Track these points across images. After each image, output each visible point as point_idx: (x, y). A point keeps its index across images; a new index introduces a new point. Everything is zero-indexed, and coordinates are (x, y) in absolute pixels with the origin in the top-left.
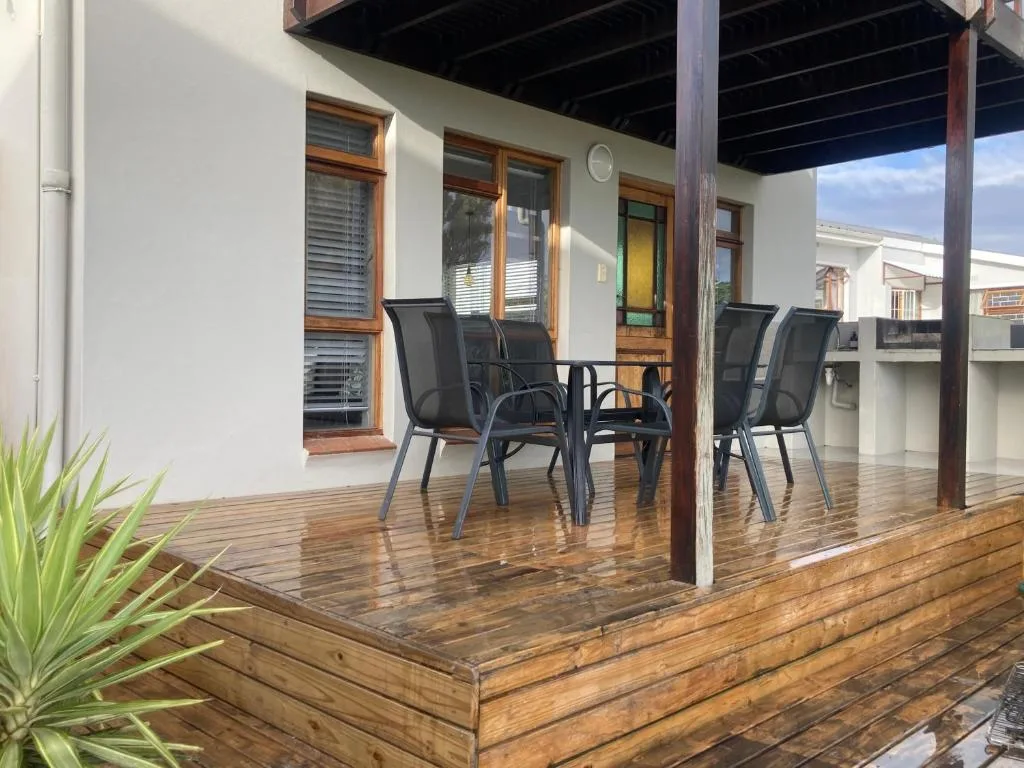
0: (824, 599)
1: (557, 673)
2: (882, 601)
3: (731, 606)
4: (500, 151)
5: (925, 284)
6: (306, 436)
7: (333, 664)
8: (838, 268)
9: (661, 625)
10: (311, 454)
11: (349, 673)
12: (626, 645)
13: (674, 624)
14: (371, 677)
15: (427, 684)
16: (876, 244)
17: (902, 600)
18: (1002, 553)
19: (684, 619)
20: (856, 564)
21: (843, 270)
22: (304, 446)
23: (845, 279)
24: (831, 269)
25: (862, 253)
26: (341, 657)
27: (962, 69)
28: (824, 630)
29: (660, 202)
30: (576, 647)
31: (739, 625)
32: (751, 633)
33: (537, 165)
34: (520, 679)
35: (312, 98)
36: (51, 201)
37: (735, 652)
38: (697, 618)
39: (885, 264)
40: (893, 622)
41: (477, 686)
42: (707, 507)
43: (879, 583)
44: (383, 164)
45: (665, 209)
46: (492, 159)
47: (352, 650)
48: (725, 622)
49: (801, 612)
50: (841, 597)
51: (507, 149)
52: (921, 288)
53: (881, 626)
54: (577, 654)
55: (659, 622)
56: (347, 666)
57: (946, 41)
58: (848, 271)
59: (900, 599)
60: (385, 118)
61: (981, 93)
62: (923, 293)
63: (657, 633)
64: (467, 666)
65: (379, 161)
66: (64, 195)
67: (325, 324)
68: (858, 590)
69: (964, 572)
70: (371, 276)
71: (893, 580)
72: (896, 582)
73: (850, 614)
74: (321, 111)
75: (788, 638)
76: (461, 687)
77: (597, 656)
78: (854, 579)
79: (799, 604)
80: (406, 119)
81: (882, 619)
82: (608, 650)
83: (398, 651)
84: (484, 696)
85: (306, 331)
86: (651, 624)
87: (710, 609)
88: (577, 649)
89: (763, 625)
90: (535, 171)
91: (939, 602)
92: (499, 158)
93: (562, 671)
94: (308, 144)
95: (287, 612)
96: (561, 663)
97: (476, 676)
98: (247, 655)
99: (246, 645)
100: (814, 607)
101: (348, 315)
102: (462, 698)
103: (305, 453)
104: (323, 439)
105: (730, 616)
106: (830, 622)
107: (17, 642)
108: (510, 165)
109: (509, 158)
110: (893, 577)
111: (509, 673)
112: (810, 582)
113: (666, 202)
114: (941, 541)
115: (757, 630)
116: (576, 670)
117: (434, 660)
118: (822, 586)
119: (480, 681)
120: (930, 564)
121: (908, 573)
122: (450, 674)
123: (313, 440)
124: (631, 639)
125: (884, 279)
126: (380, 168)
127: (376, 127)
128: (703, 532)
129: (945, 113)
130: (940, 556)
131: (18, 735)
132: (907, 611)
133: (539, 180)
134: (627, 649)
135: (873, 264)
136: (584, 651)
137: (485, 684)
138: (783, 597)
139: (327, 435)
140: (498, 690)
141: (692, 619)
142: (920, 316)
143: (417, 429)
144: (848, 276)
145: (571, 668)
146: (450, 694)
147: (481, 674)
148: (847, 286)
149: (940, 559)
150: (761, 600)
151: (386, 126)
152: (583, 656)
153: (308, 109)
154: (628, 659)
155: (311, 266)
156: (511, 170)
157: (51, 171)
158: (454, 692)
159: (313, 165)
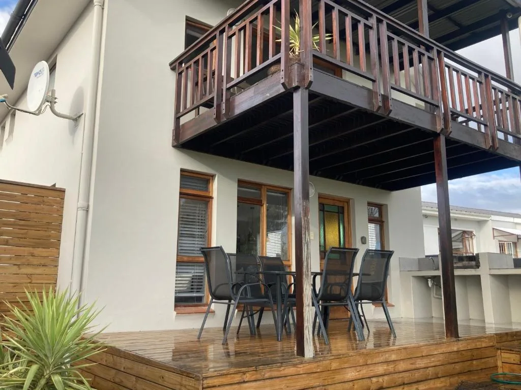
0: (370, 369)
1: (236, 382)
2: (406, 374)
3: (318, 366)
4: (263, 186)
5: (518, 239)
6: (176, 306)
7: (160, 381)
8: (468, 231)
9: (284, 370)
10: (177, 314)
11: (165, 384)
12: (267, 375)
13: (291, 370)
14: (170, 383)
15: (187, 383)
16: (489, 219)
17: (417, 375)
18: (483, 360)
19: (295, 368)
20: (387, 356)
21: (471, 232)
22: (175, 310)
23: (473, 237)
24: (464, 232)
25: (481, 223)
26: (163, 378)
27: (439, 152)
28: (372, 383)
29: (341, 204)
30: (244, 373)
31: (324, 374)
32: (331, 379)
33: (282, 191)
34: (220, 382)
35: (182, 171)
36: (81, 213)
37: (323, 386)
38: (302, 369)
39: (493, 229)
40: (413, 385)
41: (202, 382)
42: (309, 327)
43: (402, 366)
44: (212, 194)
45: (343, 208)
46: (260, 190)
47: (167, 374)
48: (316, 372)
49: (357, 373)
50: (381, 369)
51: (266, 185)
52: (516, 240)
53: (406, 386)
54: (245, 376)
55: (282, 368)
56: (164, 381)
57: (432, 142)
58: (474, 233)
59: (416, 375)
60: (213, 176)
61: (448, 161)
62: (517, 244)
63: (282, 372)
64: (199, 375)
65: (211, 193)
66: (85, 211)
67: (185, 259)
68: (391, 368)
69: (458, 367)
70: (207, 238)
71: (411, 365)
72: (413, 367)
73: (386, 378)
74: (186, 175)
75: (351, 384)
76: (196, 383)
77: (253, 378)
78: (387, 362)
79: (356, 370)
80: (221, 176)
81: (406, 382)
82: (259, 376)
83: (179, 372)
84: (205, 386)
85: (177, 262)
86: (279, 368)
87: (308, 366)
88: (245, 374)
89: (336, 376)
90: (280, 194)
91: (442, 379)
92: (263, 190)
93: (238, 382)
94: (180, 188)
95: (147, 363)
96: (237, 378)
97: (201, 378)
98: (134, 382)
99: (134, 378)
100: (364, 372)
101: (197, 255)
102: (196, 386)
103: (175, 313)
104: (183, 308)
105: (318, 370)
106: (374, 380)
107: (48, 343)
108: (267, 191)
109: (267, 189)
110: (412, 364)
111: (215, 379)
112: (361, 361)
113: (344, 204)
114: (441, 351)
115: (334, 378)
116: (244, 382)
117: (190, 374)
118: (368, 363)
119: (203, 381)
120: (433, 361)
121: (421, 363)
122: (193, 378)
123: (179, 308)
124: (270, 373)
125: (494, 237)
126: (211, 195)
127: (210, 179)
128: (308, 336)
129: (435, 170)
130: (441, 357)
131: (47, 377)
132: (422, 381)
133: (283, 197)
134: (268, 377)
135: (488, 229)
136: (247, 375)
137: (205, 382)
138: (346, 365)
139: (185, 306)
140: (210, 385)
141: (299, 369)
142: (517, 256)
143: (214, 300)
144: (474, 235)
145: (242, 381)
146: (193, 385)
147: (203, 378)
148: (474, 241)
149: (441, 359)
150: (334, 365)
151: (213, 180)
152: (247, 377)
153: (181, 175)
154: (268, 382)
155: (180, 235)
156: (268, 193)
157: (82, 203)
158: (195, 384)
159: (182, 196)
